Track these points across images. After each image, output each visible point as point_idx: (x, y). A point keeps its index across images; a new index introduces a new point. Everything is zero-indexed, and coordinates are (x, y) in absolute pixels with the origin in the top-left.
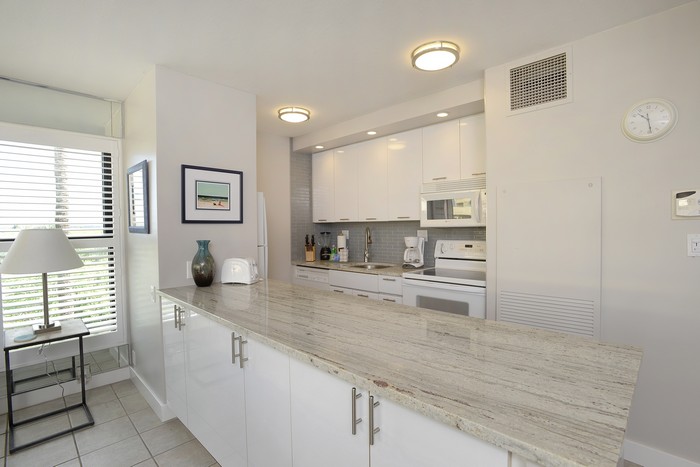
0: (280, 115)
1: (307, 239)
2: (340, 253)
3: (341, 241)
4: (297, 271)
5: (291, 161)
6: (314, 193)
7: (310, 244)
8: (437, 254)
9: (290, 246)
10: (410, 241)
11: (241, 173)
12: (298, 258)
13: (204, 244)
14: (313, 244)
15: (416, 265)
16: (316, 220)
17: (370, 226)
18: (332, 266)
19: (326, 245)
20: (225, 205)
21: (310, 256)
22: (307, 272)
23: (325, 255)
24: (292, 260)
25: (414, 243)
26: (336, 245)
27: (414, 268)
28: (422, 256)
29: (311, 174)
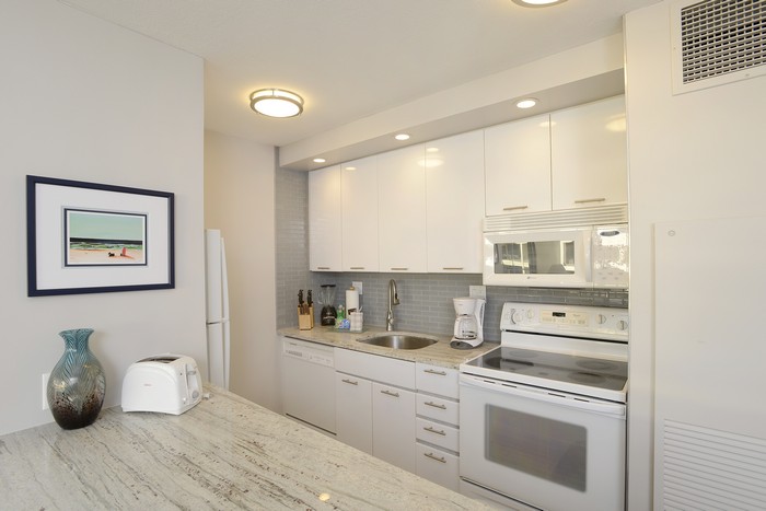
0: (253, 102)
1: (301, 295)
2: (352, 317)
3: (352, 299)
4: (286, 345)
5: (277, 182)
6: (311, 228)
7: (304, 303)
8: (505, 324)
9: (274, 307)
10: (462, 305)
11: (171, 196)
12: (286, 322)
13: (79, 340)
14: (310, 302)
15: (474, 343)
16: (314, 268)
17: (396, 280)
18: (339, 338)
19: (329, 302)
20: (136, 255)
21: (306, 320)
22: (300, 347)
23: (328, 317)
24: (279, 327)
25: (469, 308)
26: (345, 306)
27: (470, 347)
28: (480, 327)
29: (306, 200)
